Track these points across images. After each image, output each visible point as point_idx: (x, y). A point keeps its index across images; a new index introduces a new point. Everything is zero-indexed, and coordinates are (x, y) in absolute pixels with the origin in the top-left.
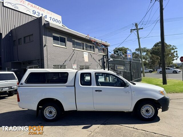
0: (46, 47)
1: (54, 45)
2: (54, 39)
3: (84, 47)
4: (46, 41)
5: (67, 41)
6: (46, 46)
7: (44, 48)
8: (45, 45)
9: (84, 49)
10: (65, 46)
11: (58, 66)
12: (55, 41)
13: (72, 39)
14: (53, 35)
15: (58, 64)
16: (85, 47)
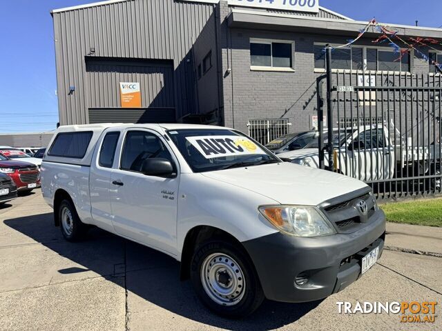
0: (229, 77)
1: (253, 68)
2: (252, 54)
3: (362, 61)
4: (230, 60)
5: (296, 51)
6: (230, 74)
7: (224, 80)
8: (227, 73)
9: (362, 69)
10: (291, 66)
11: (262, 122)
12: (258, 57)
13: (315, 44)
14: (251, 42)
15: (263, 117)
16: (365, 61)
